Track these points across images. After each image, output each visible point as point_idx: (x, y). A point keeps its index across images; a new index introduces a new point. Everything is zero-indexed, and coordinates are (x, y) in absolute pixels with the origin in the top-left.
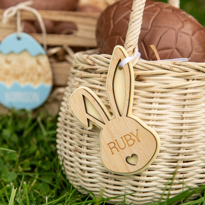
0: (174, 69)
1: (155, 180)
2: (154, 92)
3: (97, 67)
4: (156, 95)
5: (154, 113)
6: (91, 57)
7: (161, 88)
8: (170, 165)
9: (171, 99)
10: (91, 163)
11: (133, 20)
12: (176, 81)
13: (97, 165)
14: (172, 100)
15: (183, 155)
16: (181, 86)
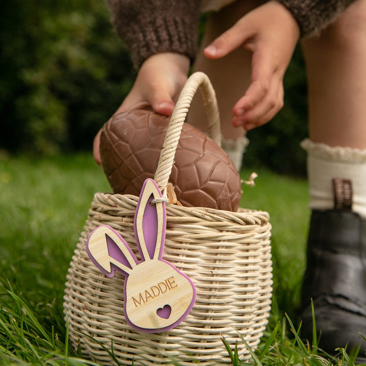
0: (206, 217)
1: (176, 349)
2: (181, 243)
3: (119, 208)
4: (184, 245)
5: (180, 266)
6: (114, 197)
7: (190, 238)
8: (195, 330)
9: (201, 251)
10: (103, 324)
11: (164, 158)
12: (208, 231)
13: (109, 327)
14: (202, 253)
15: (210, 319)
16: (213, 238)
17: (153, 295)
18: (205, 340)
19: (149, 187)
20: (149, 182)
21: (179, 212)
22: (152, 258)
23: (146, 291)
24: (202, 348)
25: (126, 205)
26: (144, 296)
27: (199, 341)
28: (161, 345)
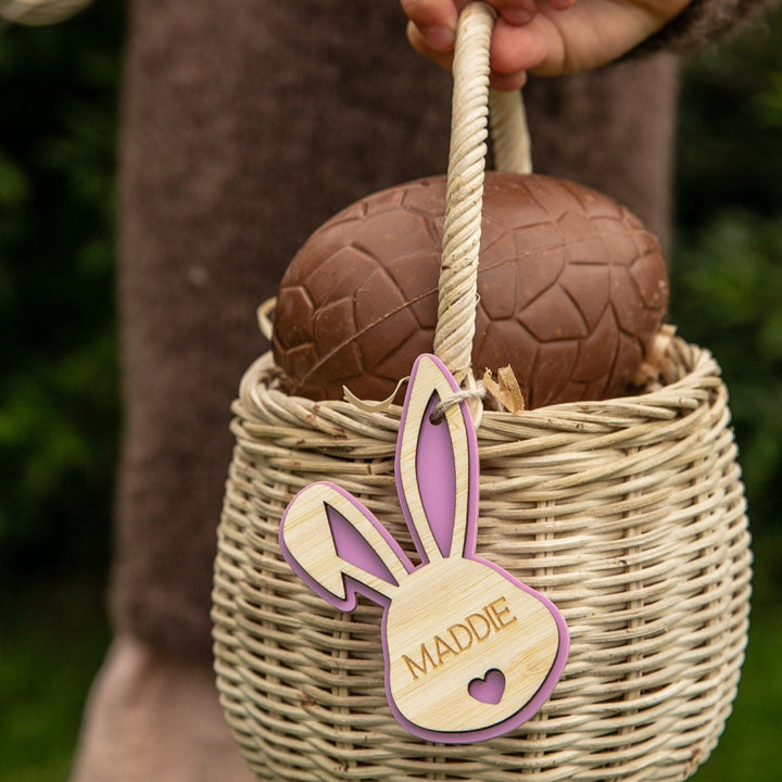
17: (455, 647)
18: (629, 727)
19: (427, 376)
20: (424, 362)
21: (520, 430)
22: (445, 553)
23: (438, 638)
24: (626, 747)
25: (372, 431)
26: (433, 651)
27: (616, 732)
28: (531, 761)
